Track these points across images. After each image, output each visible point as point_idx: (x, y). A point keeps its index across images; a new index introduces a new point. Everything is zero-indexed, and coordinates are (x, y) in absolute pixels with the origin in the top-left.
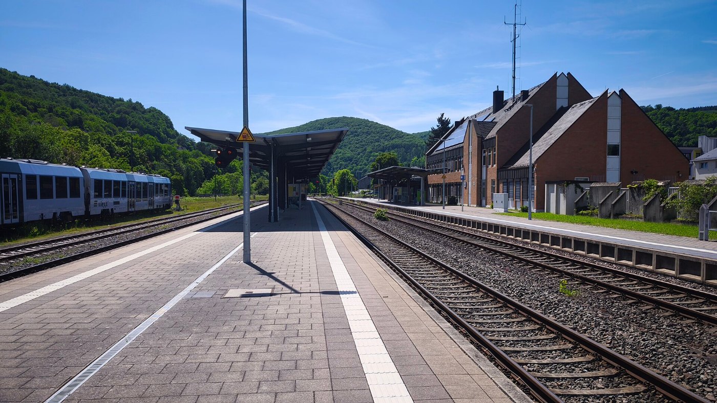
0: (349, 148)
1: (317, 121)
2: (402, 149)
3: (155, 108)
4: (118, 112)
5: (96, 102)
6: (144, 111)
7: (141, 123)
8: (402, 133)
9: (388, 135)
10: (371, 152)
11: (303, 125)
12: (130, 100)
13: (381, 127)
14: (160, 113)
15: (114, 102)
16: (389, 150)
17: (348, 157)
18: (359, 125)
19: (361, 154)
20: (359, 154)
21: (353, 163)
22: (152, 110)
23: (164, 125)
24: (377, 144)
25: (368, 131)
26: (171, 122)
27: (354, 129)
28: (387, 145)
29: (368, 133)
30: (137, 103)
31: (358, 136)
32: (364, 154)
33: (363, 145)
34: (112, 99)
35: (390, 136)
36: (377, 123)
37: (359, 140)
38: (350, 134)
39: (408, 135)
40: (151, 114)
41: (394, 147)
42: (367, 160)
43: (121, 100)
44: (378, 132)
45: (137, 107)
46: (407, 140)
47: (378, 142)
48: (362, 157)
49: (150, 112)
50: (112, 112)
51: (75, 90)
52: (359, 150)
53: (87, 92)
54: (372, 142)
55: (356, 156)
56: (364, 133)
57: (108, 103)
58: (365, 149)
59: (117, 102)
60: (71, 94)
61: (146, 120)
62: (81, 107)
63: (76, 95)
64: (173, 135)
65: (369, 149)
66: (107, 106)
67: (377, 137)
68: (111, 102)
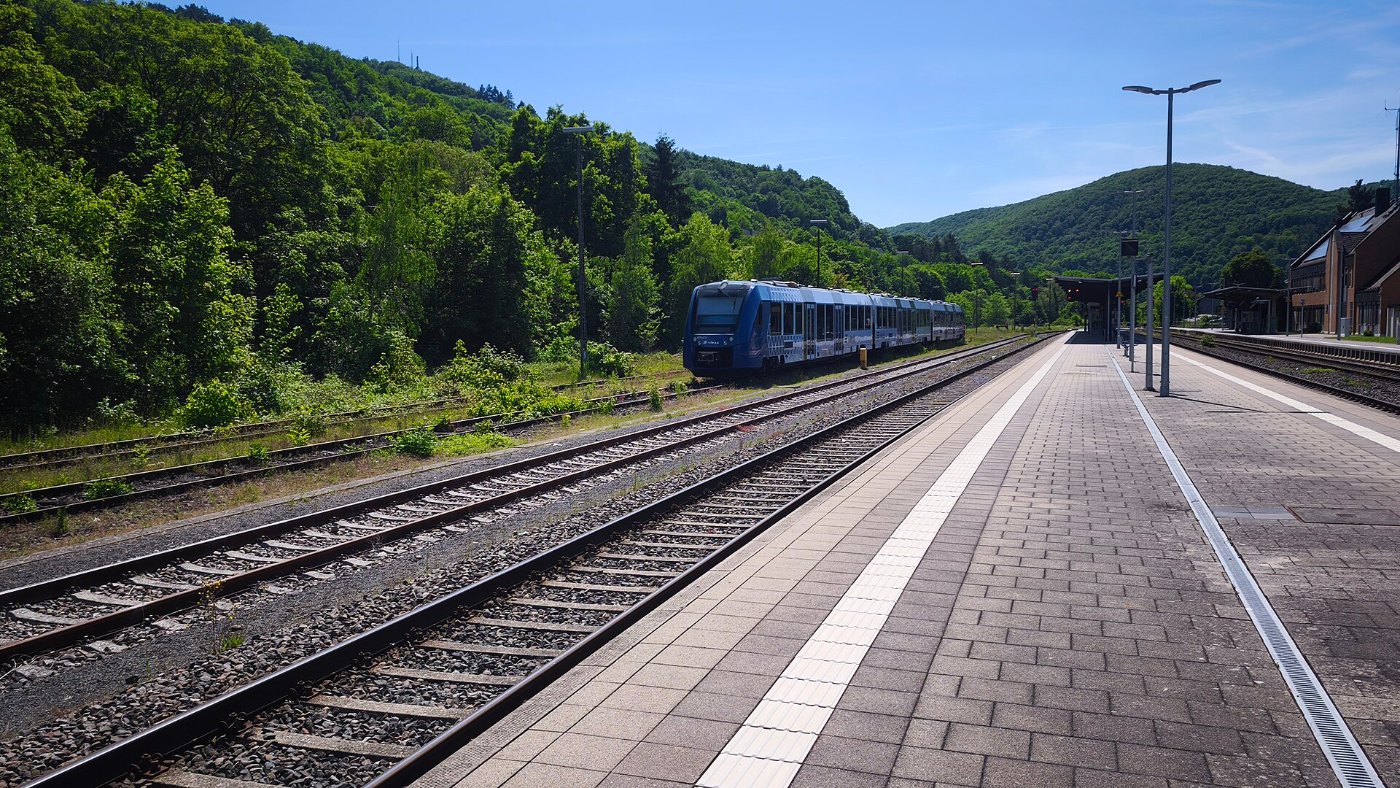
0: (1186, 229)
1: (1116, 175)
2: (1308, 226)
3: (819, 179)
4: (764, 191)
5: (729, 176)
6: (803, 186)
7: (801, 206)
8: (1312, 190)
9: (1278, 197)
10: (1236, 235)
11: (1086, 186)
12: (780, 168)
13: (1262, 182)
14: (828, 187)
15: (755, 173)
16: (1277, 228)
17: (1184, 248)
18: (1209, 180)
19: (1213, 240)
20: (1207, 241)
21: (1194, 260)
22: (815, 182)
23: (835, 209)
24: (1250, 217)
25: (1230, 192)
26: (846, 202)
27: (1199, 188)
28: (1274, 218)
29: (1229, 196)
30: (791, 171)
31: (1207, 202)
32: (1220, 240)
33: (1218, 222)
34: (751, 168)
35: (1282, 199)
36: (1251, 173)
37: (1209, 210)
38: (1190, 200)
39: (1325, 194)
40: (814, 190)
41: (1289, 222)
42: (1227, 253)
43: (765, 168)
44: (1254, 193)
45: (790, 179)
46: (1324, 206)
47: (1254, 212)
48: (1214, 245)
49: (811, 186)
50: (754, 191)
51: (696, 157)
52: (1210, 232)
53: (714, 160)
54: (1238, 215)
55: (1200, 245)
56: (1220, 195)
57: (746, 175)
58: (1223, 230)
59: (761, 174)
60: (693, 166)
61: (807, 202)
62: (709, 188)
63: (699, 166)
64: (850, 224)
65: (1231, 229)
66: (745, 181)
67: (1251, 203)
68: (750, 173)
